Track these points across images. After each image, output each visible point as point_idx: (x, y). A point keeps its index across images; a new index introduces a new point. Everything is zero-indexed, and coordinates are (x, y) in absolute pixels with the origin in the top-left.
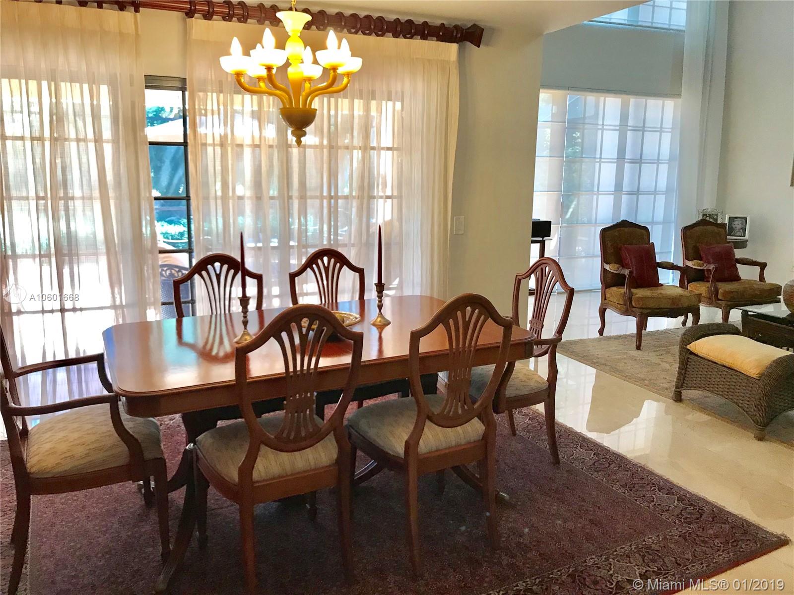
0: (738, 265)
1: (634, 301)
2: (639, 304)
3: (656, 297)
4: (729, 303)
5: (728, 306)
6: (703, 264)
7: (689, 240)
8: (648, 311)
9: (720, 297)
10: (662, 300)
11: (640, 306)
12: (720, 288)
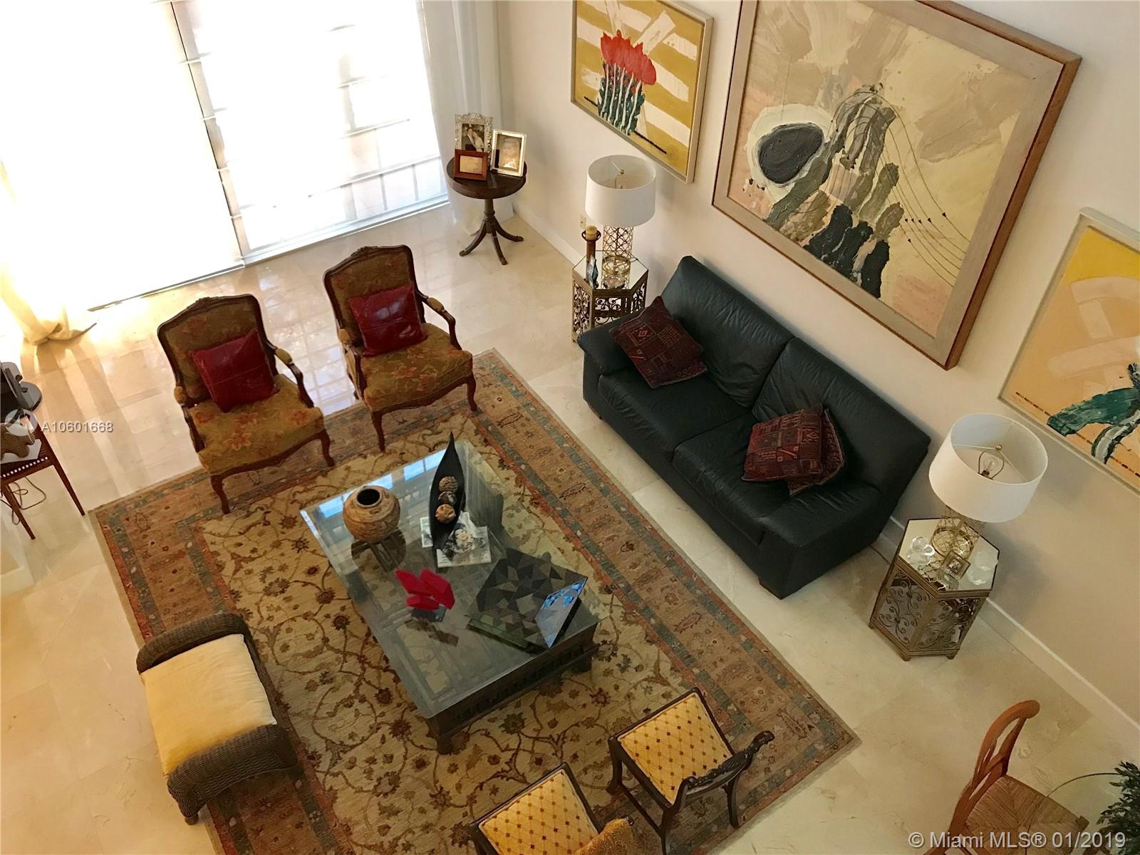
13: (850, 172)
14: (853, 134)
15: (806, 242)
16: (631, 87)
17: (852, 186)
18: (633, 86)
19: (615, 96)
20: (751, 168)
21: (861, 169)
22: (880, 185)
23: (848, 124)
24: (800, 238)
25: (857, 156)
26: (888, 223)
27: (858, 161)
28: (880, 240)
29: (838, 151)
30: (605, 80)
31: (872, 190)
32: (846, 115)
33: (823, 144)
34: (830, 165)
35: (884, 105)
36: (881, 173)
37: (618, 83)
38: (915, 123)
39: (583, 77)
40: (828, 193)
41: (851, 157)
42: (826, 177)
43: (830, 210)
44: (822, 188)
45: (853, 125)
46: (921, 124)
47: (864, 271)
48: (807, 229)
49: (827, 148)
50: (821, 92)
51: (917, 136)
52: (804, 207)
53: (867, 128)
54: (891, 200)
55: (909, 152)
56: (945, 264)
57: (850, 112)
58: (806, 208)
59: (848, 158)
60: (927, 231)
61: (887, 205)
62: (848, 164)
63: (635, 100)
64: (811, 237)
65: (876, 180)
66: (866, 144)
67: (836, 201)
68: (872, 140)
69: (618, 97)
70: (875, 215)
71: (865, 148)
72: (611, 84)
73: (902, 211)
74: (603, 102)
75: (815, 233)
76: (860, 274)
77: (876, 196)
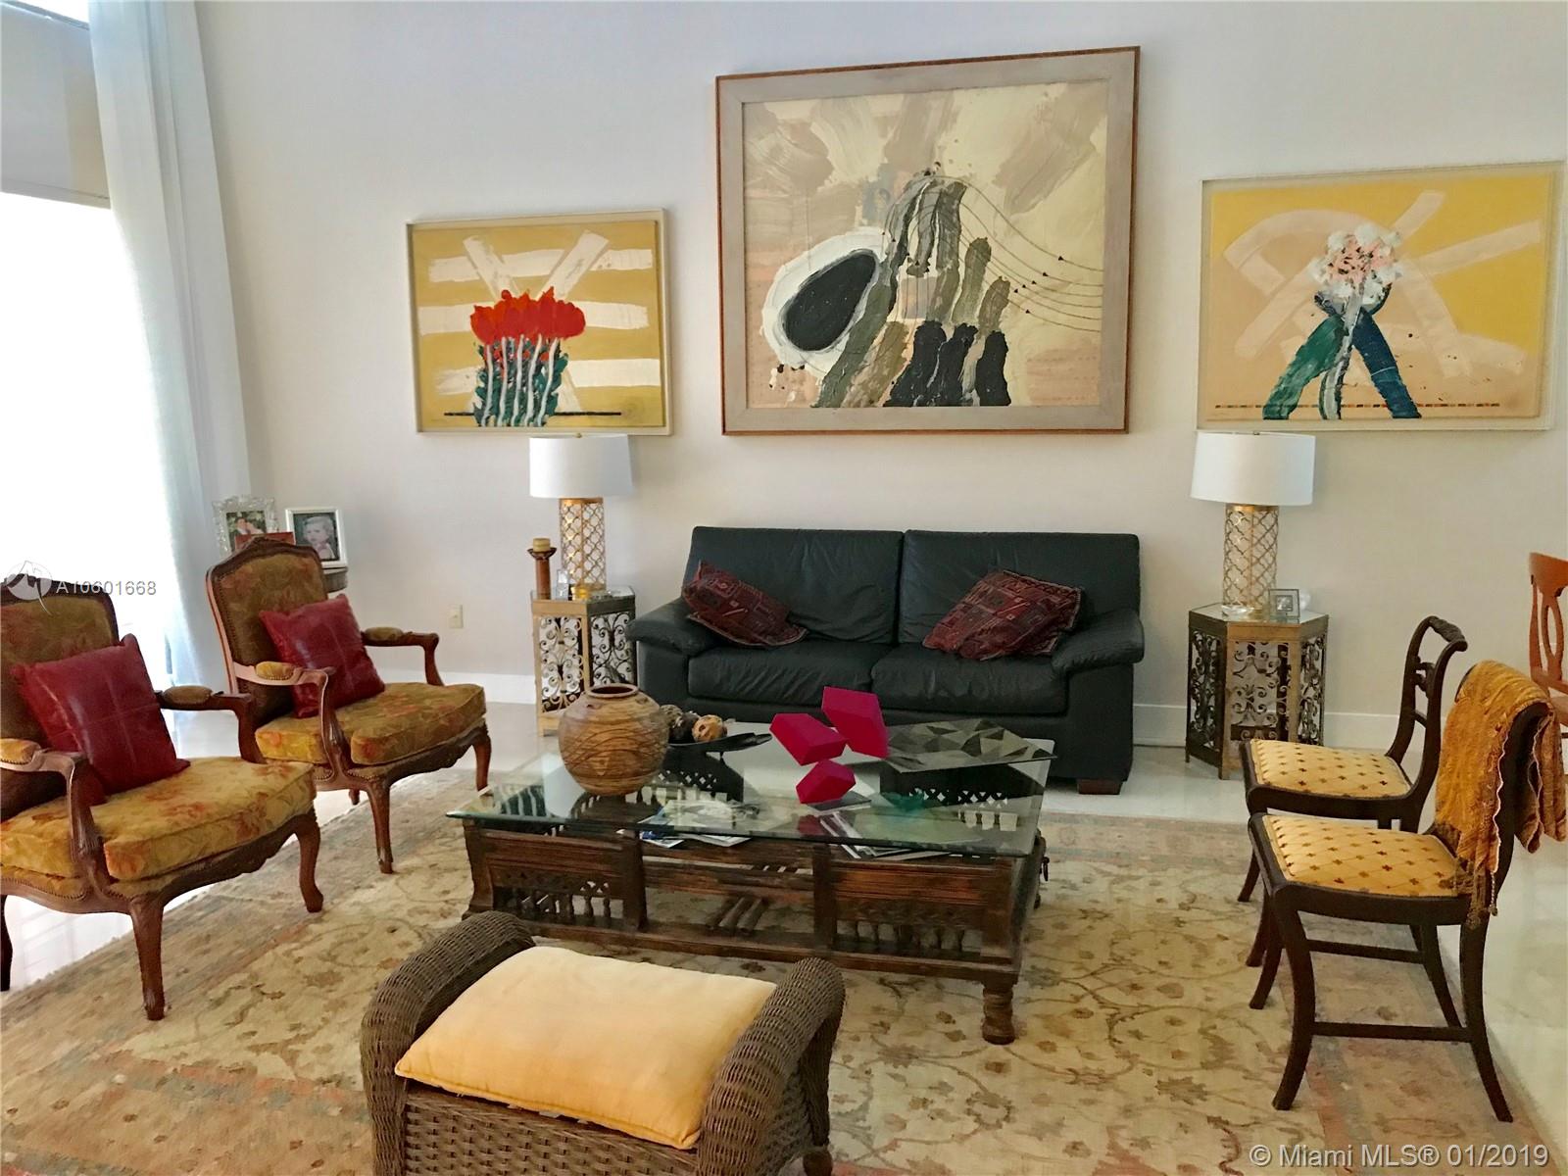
0: (370, 650)
1: (113, 861)
2: (133, 869)
3: (186, 825)
4: (385, 770)
5: (382, 777)
6: (290, 673)
7: (234, 606)
8: (169, 879)
9: (356, 757)
10: (209, 828)
11: (139, 873)
12: (352, 732)
13: (925, 277)
14: (916, 232)
15: (886, 396)
16: (540, 355)
17: (932, 291)
18: (544, 353)
19: (509, 382)
20: (777, 352)
21: (939, 266)
22: (969, 271)
23: (907, 226)
24: (874, 398)
25: (929, 255)
26: (994, 308)
27: (933, 261)
28: (988, 333)
29: (901, 264)
30: (486, 370)
31: (961, 282)
32: (901, 218)
33: (877, 266)
34: (894, 285)
35: (947, 183)
36: (966, 257)
37: (512, 364)
38: (993, 182)
39: (439, 387)
40: (900, 320)
41: (921, 261)
42: (893, 300)
43: (910, 339)
44: (890, 318)
45: (913, 223)
46: (999, 180)
47: (979, 385)
48: (883, 381)
49: (886, 270)
50: (859, 210)
51: (998, 195)
52: (871, 356)
53: (934, 217)
54: (988, 280)
55: (995, 217)
56: (1081, 312)
57: (905, 211)
58: (874, 355)
59: (917, 264)
60: (1047, 289)
61: (986, 287)
62: (920, 269)
63: (549, 370)
64: (891, 387)
65: (962, 270)
66: (937, 235)
67: (913, 324)
68: (943, 227)
69: (515, 382)
70: (973, 308)
71: (936, 242)
72: (498, 369)
73: (1008, 284)
74: (484, 404)
75: (895, 379)
76: (975, 391)
77: (968, 287)
